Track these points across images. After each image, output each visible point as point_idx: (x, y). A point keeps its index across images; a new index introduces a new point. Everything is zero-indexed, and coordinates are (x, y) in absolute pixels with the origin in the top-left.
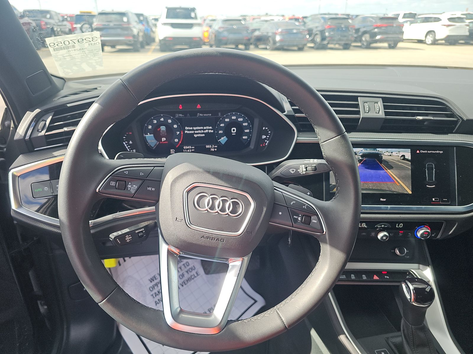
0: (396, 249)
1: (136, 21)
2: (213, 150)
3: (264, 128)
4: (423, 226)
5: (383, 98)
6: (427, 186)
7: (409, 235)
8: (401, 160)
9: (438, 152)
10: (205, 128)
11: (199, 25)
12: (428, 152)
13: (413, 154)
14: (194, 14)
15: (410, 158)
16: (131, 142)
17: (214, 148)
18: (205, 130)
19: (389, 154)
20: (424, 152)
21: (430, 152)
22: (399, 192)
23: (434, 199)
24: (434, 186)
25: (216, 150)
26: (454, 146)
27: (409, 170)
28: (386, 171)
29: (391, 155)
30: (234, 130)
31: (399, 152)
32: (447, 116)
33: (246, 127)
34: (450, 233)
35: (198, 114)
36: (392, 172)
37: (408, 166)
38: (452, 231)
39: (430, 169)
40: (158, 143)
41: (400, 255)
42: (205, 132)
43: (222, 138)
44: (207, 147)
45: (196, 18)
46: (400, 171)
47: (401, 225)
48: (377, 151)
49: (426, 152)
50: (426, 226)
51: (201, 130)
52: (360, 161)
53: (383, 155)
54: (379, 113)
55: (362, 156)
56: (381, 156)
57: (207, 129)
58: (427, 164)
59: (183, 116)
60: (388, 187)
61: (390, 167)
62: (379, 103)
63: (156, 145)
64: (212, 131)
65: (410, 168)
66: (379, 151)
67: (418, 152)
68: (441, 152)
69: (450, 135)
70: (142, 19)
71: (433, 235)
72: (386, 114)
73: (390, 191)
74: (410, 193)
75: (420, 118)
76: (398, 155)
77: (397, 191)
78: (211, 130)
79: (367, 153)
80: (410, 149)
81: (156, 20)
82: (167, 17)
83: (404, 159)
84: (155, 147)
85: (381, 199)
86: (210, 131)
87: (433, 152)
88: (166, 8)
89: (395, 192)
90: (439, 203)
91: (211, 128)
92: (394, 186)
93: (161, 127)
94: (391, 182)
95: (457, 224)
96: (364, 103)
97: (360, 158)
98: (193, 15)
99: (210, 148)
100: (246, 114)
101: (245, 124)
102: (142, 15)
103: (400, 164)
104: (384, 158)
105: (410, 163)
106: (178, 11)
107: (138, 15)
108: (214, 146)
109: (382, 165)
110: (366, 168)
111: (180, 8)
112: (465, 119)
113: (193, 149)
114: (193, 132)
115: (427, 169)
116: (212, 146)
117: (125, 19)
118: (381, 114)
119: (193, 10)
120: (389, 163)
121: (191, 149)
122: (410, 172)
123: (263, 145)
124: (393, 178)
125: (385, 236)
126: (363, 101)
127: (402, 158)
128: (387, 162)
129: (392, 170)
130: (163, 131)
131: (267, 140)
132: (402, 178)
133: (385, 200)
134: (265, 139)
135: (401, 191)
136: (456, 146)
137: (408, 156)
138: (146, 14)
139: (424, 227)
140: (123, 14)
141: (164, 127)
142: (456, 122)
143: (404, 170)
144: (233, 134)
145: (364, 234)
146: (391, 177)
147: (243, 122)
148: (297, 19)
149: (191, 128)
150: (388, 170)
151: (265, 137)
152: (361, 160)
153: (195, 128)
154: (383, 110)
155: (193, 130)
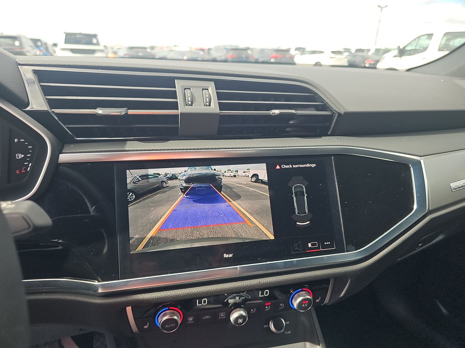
0: (270, 322)
1: (31, 46)
4: (301, 289)
5: (217, 82)
6: (297, 223)
7: (282, 306)
8: (252, 182)
9: (308, 165)
11: (102, 51)
12: (294, 166)
13: (270, 171)
14: (96, 40)
15: (266, 179)
19: (232, 174)
20: (287, 167)
21: (297, 166)
22: (255, 239)
23: (310, 245)
24: (309, 222)
26: (330, 155)
27: (266, 199)
28: (230, 203)
29: (235, 176)
31: (248, 170)
32: (317, 108)
34: (342, 295)
36: (239, 204)
37: (264, 191)
38: (343, 292)
39: (299, 194)
41: (277, 332)
45: (98, 44)
46: (252, 202)
47: (267, 293)
48: (212, 170)
49: (291, 167)
50: (305, 289)
52: (184, 190)
53: (222, 177)
54: (210, 105)
55: (188, 181)
56: (220, 178)
58: (293, 187)
60: (234, 232)
61: (237, 197)
62: (210, 89)
65: (269, 195)
66: (215, 170)
67: (278, 167)
68: (313, 165)
69: (324, 138)
70: (39, 45)
71: (318, 301)
72: (222, 107)
73: (238, 238)
74: (272, 237)
75: (277, 112)
76: (247, 174)
77: (251, 237)
79: (195, 176)
80: (265, 164)
81: (55, 45)
82: (66, 42)
83: (258, 181)
85: (225, 256)
87: (301, 166)
88: (65, 33)
89: (247, 239)
90: (319, 250)
92: (244, 228)
94: (239, 222)
95: (349, 281)
96: (185, 89)
97: (184, 185)
98: (94, 41)
102: (39, 40)
103: (251, 189)
104: (225, 181)
105: (267, 187)
106: (78, 36)
107: (35, 41)
109: (223, 194)
110: (195, 201)
111: (80, 34)
112: (343, 112)
115: (294, 195)
117: (17, 43)
118: (213, 107)
119: (95, 36)
120: (234, 190)
122: (268, 202)
123: (20, 171)
124: (241, 215)
125: (241, 317)
126: (182, 86)
127: (254, 179)
128: (230, 187)
129: (239, 201)
131: (29, 162)
132: (256, 213)
133: (231, 256)
134: (24, 160)
135: (257, 237)
136: (334, 155)
137: (263, 175)
138: (44, 40)
139: (302, 291)
140: (14, 38)
142: (329, 118)
143: (259, 199)
145: (207, 317)
146: (240, 213)
148: (203, 50)
150: (234, 202)
151: (22, 155)
152: (186, 188)
154: (217, 101)
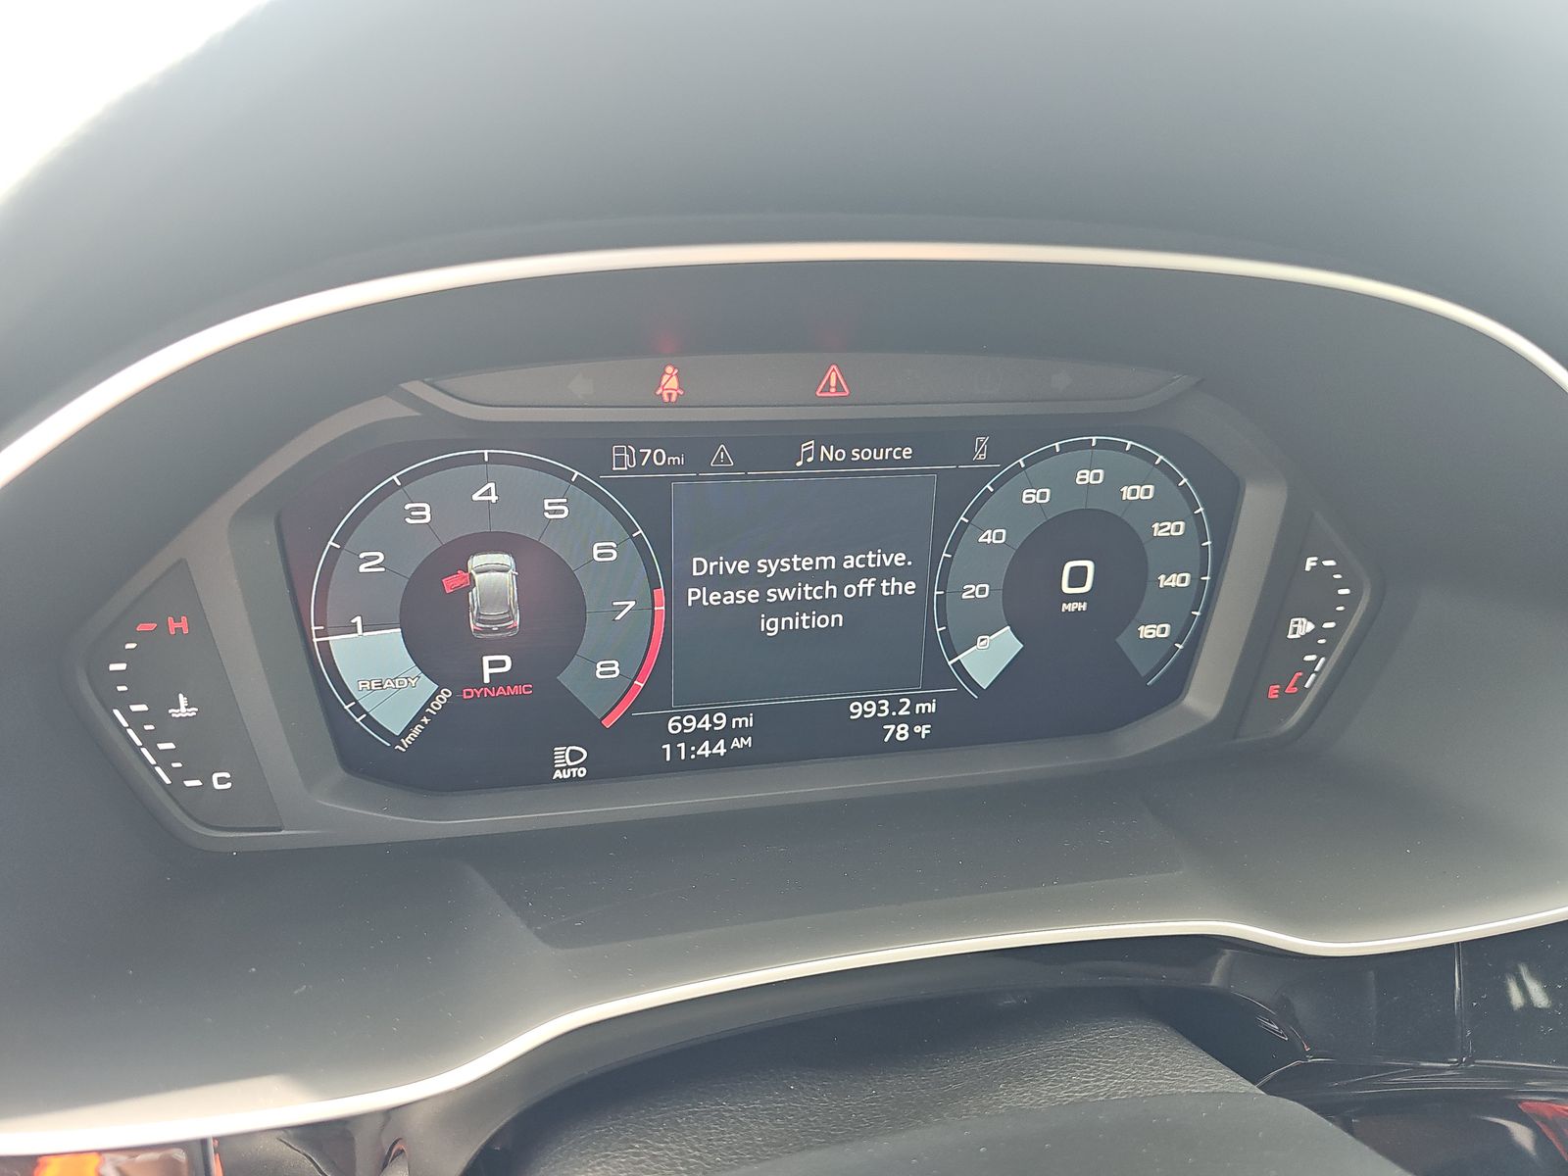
2: (903, 732)
3: (1310, 563)
10: (851, 562)
16: (183, 710)
17: (913, 720)
18: (855, 575)
25: (923, 730)
30: (1078, 577)
33: (1173, 555)
35: (809, 445)
40: (445, 695)
42: (850, 591)
43: (984, 643)
44: (857, 710)
51: (815, 577)
57: (867, 573)
59: (681, 461)
63: (422, 713)
64: (910, 587)
78: (902, 574)
84: (417, 731)
86: (890, 586)
91: (899, 558)
93: (477, 561)
99: (878, 722)
100: (1189, 453)
101: (1168, 529)
108: (915, 700)
113: (742, 732)
114: (753, 595)
116: (895, 705)
121: (729, 734)
123: (1282, 690)
130: (493, 598)
131: (1321, 652)
134: (1308, 643)
141: (506, 559)
144: (1070, 607)
147: (1158, 510)
149: (743, 566)
151: (1310, 627)
153: (767, 566)
155: (753, 580)
